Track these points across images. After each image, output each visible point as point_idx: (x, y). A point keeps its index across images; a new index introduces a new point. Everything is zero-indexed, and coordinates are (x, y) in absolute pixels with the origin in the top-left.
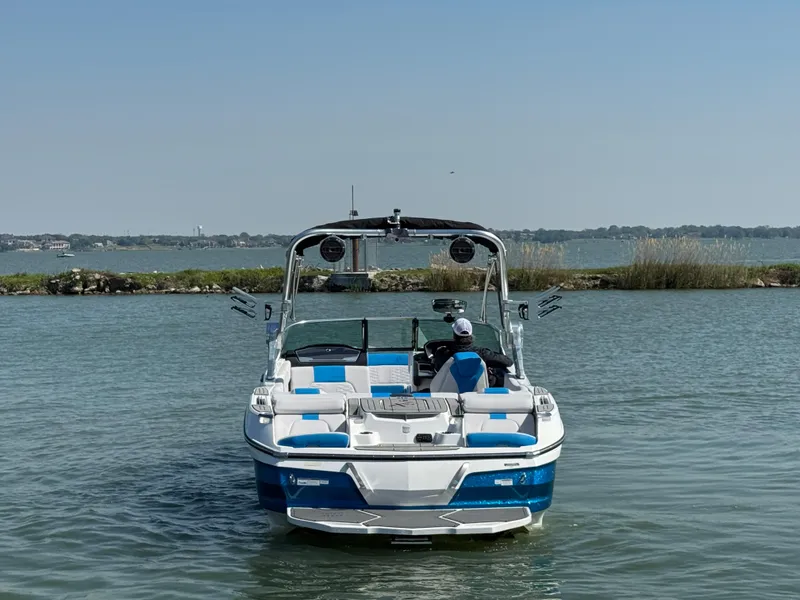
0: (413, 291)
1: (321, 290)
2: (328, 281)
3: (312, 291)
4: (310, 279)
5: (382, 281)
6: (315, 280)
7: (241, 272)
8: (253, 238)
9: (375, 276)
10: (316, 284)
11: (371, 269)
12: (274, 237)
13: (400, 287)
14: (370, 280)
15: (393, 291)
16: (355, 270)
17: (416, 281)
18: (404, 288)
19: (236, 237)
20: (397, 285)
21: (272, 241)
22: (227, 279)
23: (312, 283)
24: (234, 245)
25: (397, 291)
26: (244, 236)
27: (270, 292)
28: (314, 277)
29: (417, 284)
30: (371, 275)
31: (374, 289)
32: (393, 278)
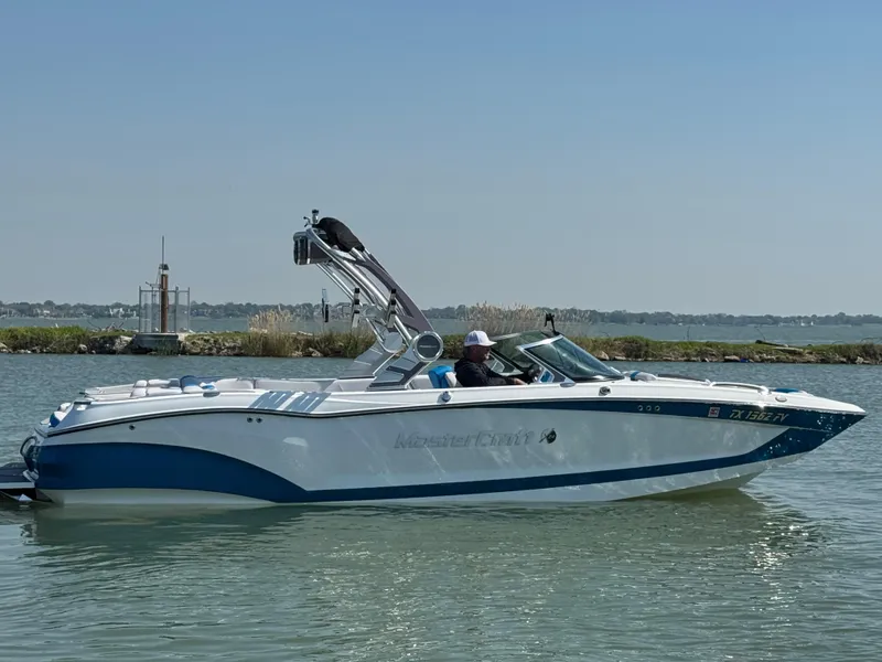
0: (229, 355)
1: (123, 352)
2: (132, 342)
3: (113, 352)
4: (112, 340)
5: (193, 343)
6: (118, 341)
7: (32, 330)
8: (59, 308)
9: (186, 338)
10: (118, 346)
11: (182, 331)
13: (214, 351)
14: (180, 342)
15: (205, 355)
16: (163, 331)
17: (232, 345)
18: (218, 352)
19: (39, 305)
20: (210, 349)
22: (15, 337)
23: (113, 344)
24: (37, 315)
25: (211, 355)
26: (49, 304)
27: (65, 352)
28: (117, 337)
29: (234, 348)
30: (182, 337)
31: (184, 352)
32: (207, 341)
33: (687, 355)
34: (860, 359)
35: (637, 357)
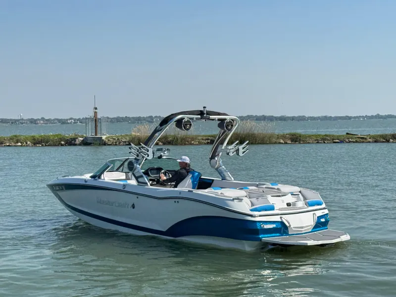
0: (123, 145)
1: (80, 145)
2: (83, 140)
3: (75, 145)
4: (75, 139)
5: (109, 140)
6: (77, 140)
7: (41, 136)
8: (47, 120)
9: (106, 138)
10: (77, 142)
11: (104, 135)
12: (57, 119)
13: (118, 143)
14: (103, 140)
15: (114, 145)
16: (96, 135)
17: (125, 140)
18: (119, 144)
19: (39, 119)
20: (116, 142)
21: (56, 121)
22: (34, 139)
23: (75, 141)
24: (38, 123)
25: (116, 145)
26: (43, 119)
27: (55, 145)
28: (77, 138)
29: (125, 142)
30: (104, 137)
31: (105, 144)
32: (114, 139)
33: (317, 140)
34: (391, 140)
35: (296, 141)
